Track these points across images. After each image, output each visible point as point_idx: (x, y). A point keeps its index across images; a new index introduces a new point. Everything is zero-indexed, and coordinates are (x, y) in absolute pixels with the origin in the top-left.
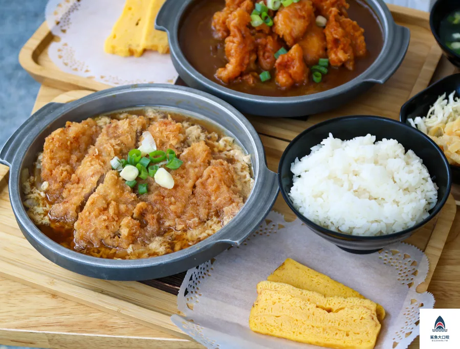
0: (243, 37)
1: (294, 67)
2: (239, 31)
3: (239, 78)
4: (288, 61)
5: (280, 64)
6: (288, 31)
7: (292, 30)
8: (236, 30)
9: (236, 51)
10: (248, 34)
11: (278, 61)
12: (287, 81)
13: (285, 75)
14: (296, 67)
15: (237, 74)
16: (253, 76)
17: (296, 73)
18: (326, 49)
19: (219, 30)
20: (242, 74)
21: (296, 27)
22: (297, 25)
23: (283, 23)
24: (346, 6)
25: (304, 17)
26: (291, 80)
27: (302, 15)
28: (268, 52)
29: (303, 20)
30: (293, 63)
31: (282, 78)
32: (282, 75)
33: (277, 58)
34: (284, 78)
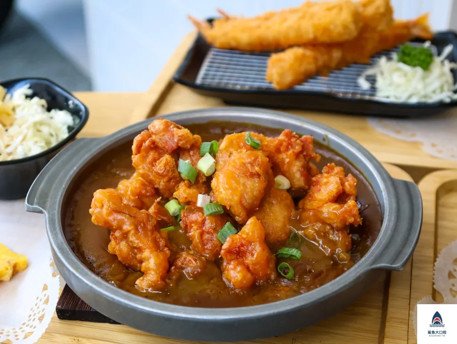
1: (253, 255)
4: (242, 245)
5: (229, 251)
6: (236, 198)
7: (242, 196)
11: (224, 247)
12: (244, 277)
13: (239, 269)
14: (256, 254)
17: (254, 264)
21: (248, 190)
22: (248, 187)
23: (227, 186)
24: (316, 157)
25: (258, 175)
26: (249, 276)
27: (254, 171)
28: (208, 233)
29: (256, 180)
30: (250, 248)
31: (234, 274)
32: (235, 269)
33: (222, 242)
34: (238, 272)
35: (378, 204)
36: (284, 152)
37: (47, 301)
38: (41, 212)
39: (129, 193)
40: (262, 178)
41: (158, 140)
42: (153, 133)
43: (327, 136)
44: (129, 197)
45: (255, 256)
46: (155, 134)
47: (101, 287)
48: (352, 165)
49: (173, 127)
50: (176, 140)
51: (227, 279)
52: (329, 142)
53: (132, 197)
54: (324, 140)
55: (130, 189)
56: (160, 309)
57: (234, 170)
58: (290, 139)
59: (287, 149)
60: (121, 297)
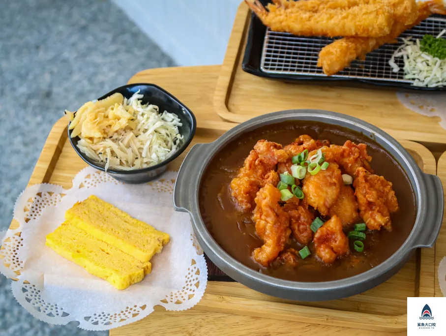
0: (277, 215)
1: (336, 242)
2: (272, 209)
3: (279, 258)
4: (328, 234)
5: (319, 239)
6: (322, 203)
7: (325, 200)
8: (268, 209)
9: (271, 231)
10: (281, 210)
11: (317, 235)
12: (331, 256)
13: (327, 250)
14: (339, 241)
15: (276, 255)
16: (292, 253)
17: (337, 247)
18: (358, 211)
19: (242, 202)
20: (280, 254)
21: (329, 196)
22: (329, 193)
23: (315, 195)
24: (369, 159)
25: (335, 184)
26: (334, 255)
27: (332, 182)
28: (303, 224)
29: (334, 187)
30: (333, 237)
31: (325, 254)
32: (324, 251)
33: (315, 231)
34: (327, 253)
35: (412, 191)
36: (347, 157)
37: (198, 273)
38: (187, 212)
39: (242, 192)
40: (338, 186)
41: (263, 159)
42: (259, 153)
43: (373, 134)
44: (243, 195)
45: (337, 242)
46: (261, 154)
47: (244, 271)
48: (393, 157)
49: (273, 149)
50: (276, 158)
51: (319, 256)
52: (375, 138)
53: (244, 195)
54: (371, 136)
55: (243, 189)
56: (285, 285)
57: (319, 181)
58: (351, 149)
59: (349, 155)
60: (258, 277)
